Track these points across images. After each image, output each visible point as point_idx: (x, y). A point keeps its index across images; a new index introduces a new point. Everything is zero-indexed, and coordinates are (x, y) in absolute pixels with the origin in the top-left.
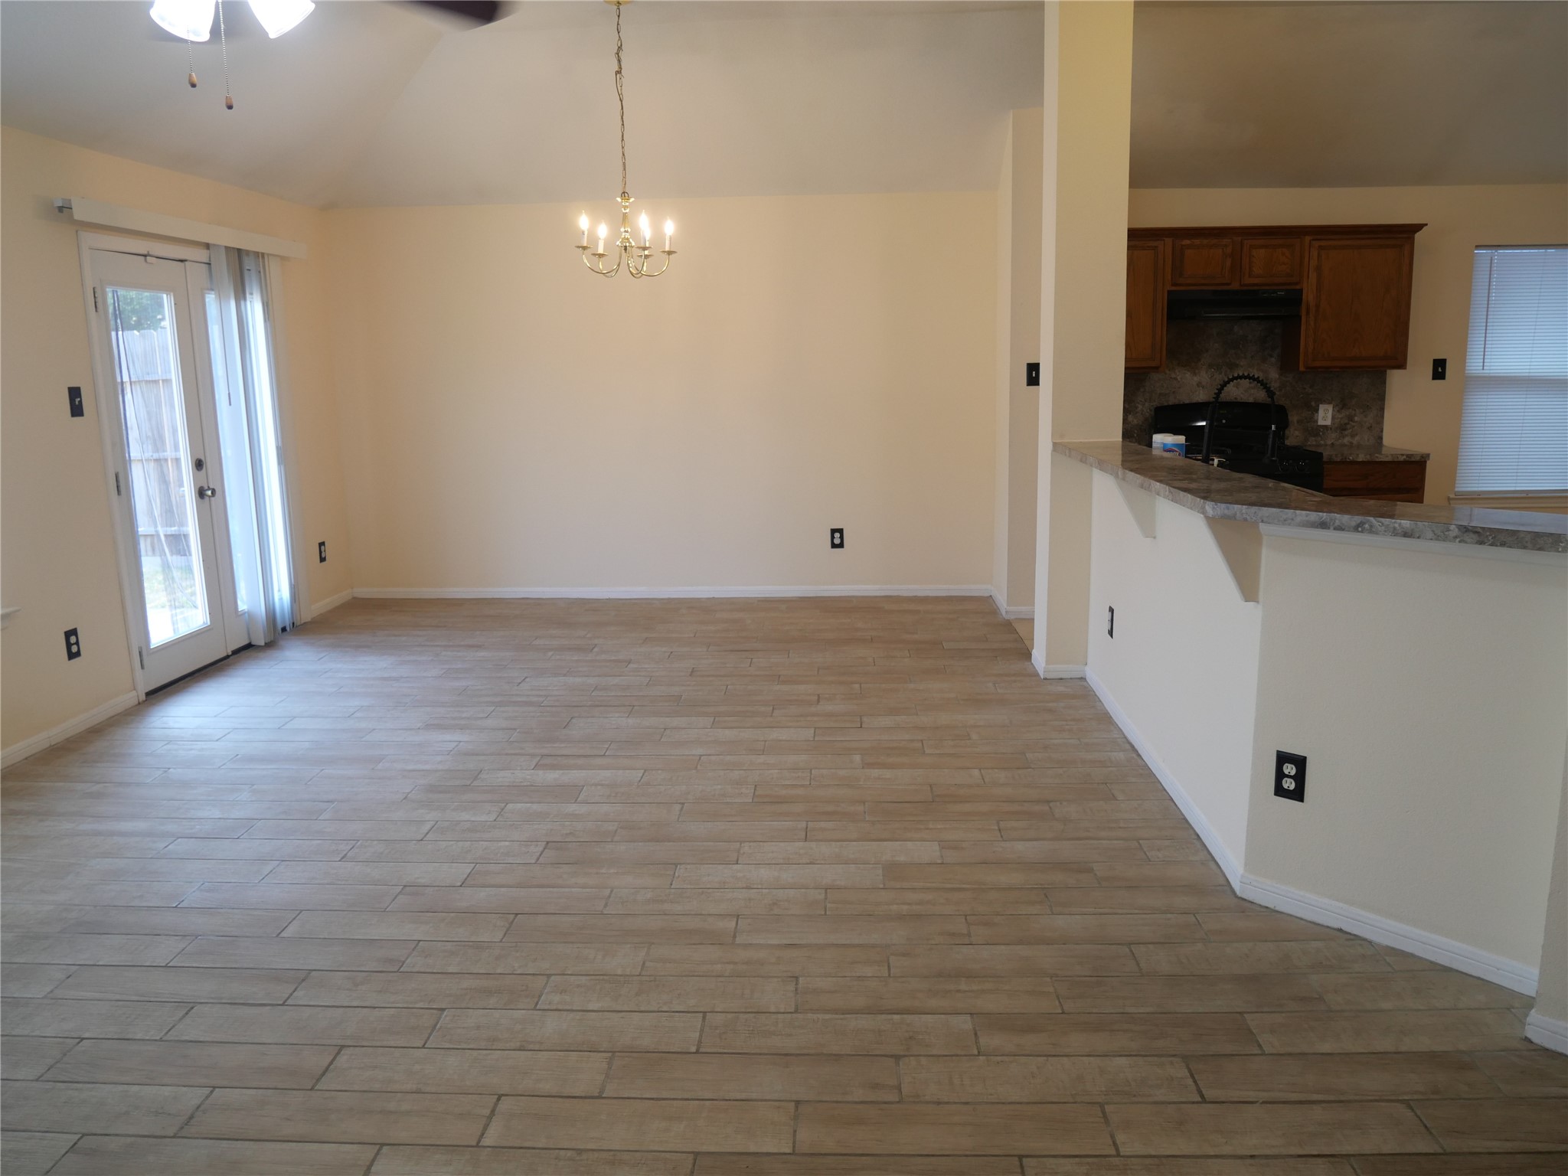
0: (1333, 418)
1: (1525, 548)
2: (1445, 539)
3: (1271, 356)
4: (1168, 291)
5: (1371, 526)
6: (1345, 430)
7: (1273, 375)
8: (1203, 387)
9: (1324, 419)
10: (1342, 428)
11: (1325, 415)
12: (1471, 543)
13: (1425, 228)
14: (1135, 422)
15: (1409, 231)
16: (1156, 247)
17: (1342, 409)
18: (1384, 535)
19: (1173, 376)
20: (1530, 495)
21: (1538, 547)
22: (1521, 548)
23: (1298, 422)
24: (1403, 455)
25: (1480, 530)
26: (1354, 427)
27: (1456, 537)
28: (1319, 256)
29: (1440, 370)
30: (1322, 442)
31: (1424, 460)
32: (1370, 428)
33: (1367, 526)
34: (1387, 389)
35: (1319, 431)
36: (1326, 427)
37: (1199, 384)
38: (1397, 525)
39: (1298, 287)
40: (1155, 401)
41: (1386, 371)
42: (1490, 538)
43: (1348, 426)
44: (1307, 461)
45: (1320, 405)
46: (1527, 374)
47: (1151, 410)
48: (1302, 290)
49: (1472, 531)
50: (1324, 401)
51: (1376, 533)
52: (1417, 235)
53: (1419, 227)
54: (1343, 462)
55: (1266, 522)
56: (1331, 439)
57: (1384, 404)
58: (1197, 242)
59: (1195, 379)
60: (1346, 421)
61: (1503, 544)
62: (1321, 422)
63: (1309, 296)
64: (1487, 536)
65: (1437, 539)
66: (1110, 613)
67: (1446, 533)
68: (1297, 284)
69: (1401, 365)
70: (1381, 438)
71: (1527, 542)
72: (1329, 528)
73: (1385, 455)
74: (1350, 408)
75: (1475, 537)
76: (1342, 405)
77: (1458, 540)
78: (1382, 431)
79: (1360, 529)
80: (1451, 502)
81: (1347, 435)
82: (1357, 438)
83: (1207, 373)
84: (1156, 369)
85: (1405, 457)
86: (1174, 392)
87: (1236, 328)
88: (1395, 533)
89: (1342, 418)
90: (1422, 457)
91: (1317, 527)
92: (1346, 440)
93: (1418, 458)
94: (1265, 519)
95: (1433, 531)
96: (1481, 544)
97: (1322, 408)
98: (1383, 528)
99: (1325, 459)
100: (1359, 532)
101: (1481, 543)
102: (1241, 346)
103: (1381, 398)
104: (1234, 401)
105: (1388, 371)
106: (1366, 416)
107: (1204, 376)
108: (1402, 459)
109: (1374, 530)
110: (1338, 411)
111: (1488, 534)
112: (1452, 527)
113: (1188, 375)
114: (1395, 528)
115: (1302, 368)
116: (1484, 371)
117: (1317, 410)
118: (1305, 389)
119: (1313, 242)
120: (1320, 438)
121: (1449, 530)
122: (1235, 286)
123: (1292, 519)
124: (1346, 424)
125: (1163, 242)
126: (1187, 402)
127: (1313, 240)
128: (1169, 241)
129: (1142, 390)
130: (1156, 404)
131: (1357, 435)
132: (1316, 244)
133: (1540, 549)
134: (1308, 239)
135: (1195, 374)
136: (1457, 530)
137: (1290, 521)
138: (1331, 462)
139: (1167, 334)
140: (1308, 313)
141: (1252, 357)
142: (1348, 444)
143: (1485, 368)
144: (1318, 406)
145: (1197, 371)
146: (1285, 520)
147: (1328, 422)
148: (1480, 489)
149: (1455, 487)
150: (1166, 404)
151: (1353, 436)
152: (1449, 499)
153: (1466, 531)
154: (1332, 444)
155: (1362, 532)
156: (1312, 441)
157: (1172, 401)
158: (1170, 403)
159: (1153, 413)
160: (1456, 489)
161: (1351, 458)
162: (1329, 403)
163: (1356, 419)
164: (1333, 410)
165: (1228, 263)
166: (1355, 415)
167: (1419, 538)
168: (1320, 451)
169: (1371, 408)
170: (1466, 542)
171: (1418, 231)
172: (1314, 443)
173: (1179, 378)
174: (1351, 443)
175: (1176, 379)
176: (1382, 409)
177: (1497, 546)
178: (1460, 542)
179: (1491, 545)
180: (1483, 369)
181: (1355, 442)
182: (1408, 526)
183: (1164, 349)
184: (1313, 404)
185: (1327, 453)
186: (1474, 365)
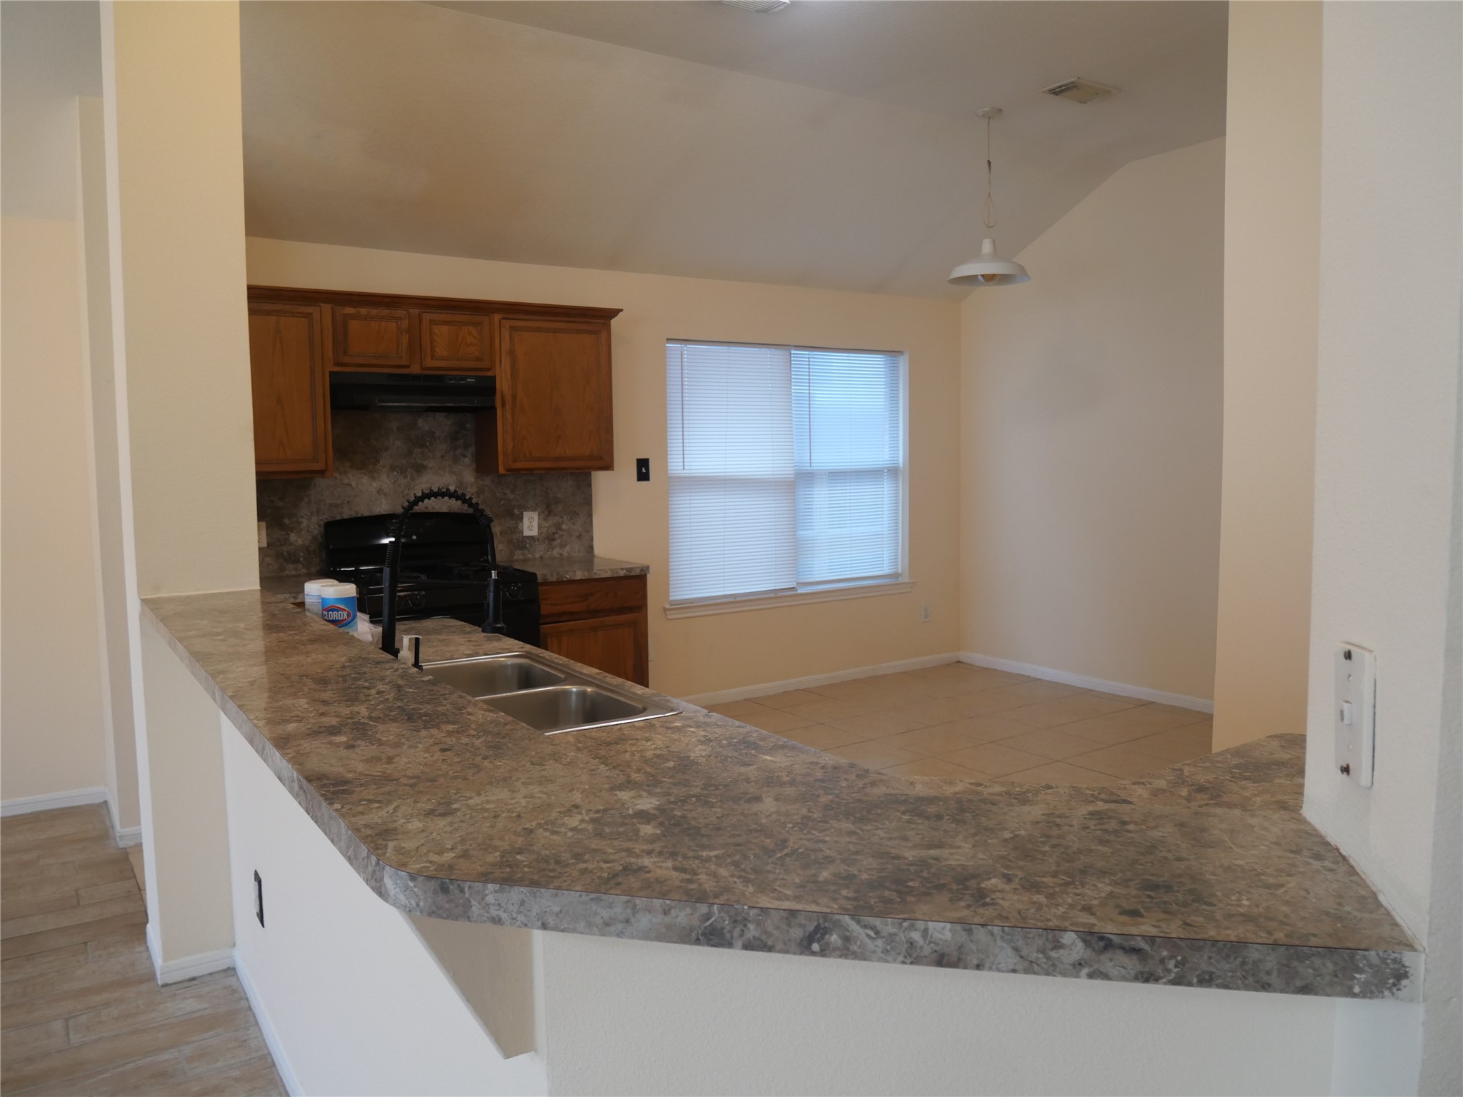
0: (540, 527)
1: (1265, 987)
2: (1052, 969)
3: (465, 456)
4: (330, 372)
5: (847, 939)
6: (554, 540)
7: (469, 477)
8: (385, 495)
9: (530, 528)
10: (549, 539)
11: (531, 524)
12: (1124, 979)
13: (621, 313)
14: (300, 542)
15: (606, 315)
16: (311, 314)
17: (548, 516)
18: (881, 960)
19: (346, 481)
20: (738, 599)
21: (1299, 983)
22: (1256, 990)
23: (501, 533)
24: (622, 569)
25: (1142, 944)
26: (563, 535)
27: (1079, 965)
28: (511, 339)
29: (644, 470)
30: (530, 556)
31: (643, 573)
32: (579, 537)
33: (834, 938)
34: (593, 492)
35: (523, 543)
36: (532, 537)
37: (379, 491)
38: (916, 936)
39: (490, 374)
40: (324, 514)
41: (590, 473)
42: (1171, 964)
43: (556, 536)
44: (519, 584)
45: (524, 513)
46: (723, 474)
47: (320, 526)
48: (495, 377)
49: (1122, 948)
50: (529, 508)
51: (862, 956)
52: (614, 322)
53: (615, 312)
54: (561, 582)
55: (555, 929)
56: (539, 550)
57: (591, 509)
58: (364, 311)
59: (375, 484)
60: (554, 530)
61: (1206, 980)
62: (526, 533)
63: (503, 385)
64: (1162, 961)
65: (1026, 971)
66: (256, 883)
67: (1053, 954)
68: (488, 370)
69: (608, 466)
70: (591, 548)
71: (1268, 973)
72: (729, 945)
73: (601, 570)
74: (556, 515)
75: (1131, 963)
76: (548, 510)
77: (1085, 971)
78: (592, 540)
79: (815, 947)
80: (667, 613)
81: (556, 547)
82: (567, 549)
83: (388, 477)
84: (322, 473)
85: (625, 571)
86: (348, 502)
87: (420, 422)
88: (913, 956)
89: (548, 527)
90: (642, 570)
91: (697, 942)
92: (556, 552)
93: (638, 572)
94: (551, 921)
95: (1016, 950)
96: (1147, 981)
97: (526, 515)
98: (880, 942)
99: (540, 579)
100: (814, 954)
101: (1148, 977)
102: (428, 444)
103: (588, 502)
104: (426, 511)
105: (594, 473)
106: (574, 524)
107: (385, 481)
108: (622, 573)
109: (855, 948)
110: (545, 519)
111: (1165, 953)
112: (1068, 938)
113: (365, 480)
114: (912, 944)
115: (502, 470)
116: (685, 471)
117: (521, 519)
118: (505, 494)
119: (504, 322)
120: (526, 552)
121: (1058, 946)
122: (415, 369)
123: (627, 921)
124: (554, 533)
125: (318, 308)
126: (366, 514)
127: (504, 319)
128: (327, 308)
129: (307, 500)
130: (326, 517)
131: (566, 545)
132: (507, 323)
133: (1306, 990)
134: (497, 317)
135: (374, 479)
136: (1080, 944)
137: (620, 926)
138: (546, 583)
139: (332, 428)
140: (503, 404)
141: (443, 457)
142: (559, 556)
143: (686, 468)
144: (522, 513)
145: (376, 475)
146: (607, 924)
147: (535, 532)
148: (692, 596)
149: (669, 596)
150: (339, 518)
151: (562, 546)
152: (665, 610)
153: (1106, 948)
154: (541, 557)
155: (823, 953)
156: (518, 555)
157: (347, 513)
158: (345, 516)
159: (322, 529)
160: (671, 598)
161: (568, 576)
162: (534, 510)
163: (564, 527)
164: (539, 518)
165: (405, 340)
166: (563, 522)
167: (978, 967)
168: (531, 570)
169: (578, 514)
170: (1106, 977)
171: (614, 317)
172: (521, 557)
173: (354, 484)
174: (561, 555)
175: (349, 485)
176: (590, 515)
177: (1190, 984)
178: (1090, 976)
179: (1177, 981)
180: (684, 469)
181: (565, 554)
182: (948, 935)
183: (330, 445)
184: (516, 512)
185: (540, 573)
186: (676, 465)
